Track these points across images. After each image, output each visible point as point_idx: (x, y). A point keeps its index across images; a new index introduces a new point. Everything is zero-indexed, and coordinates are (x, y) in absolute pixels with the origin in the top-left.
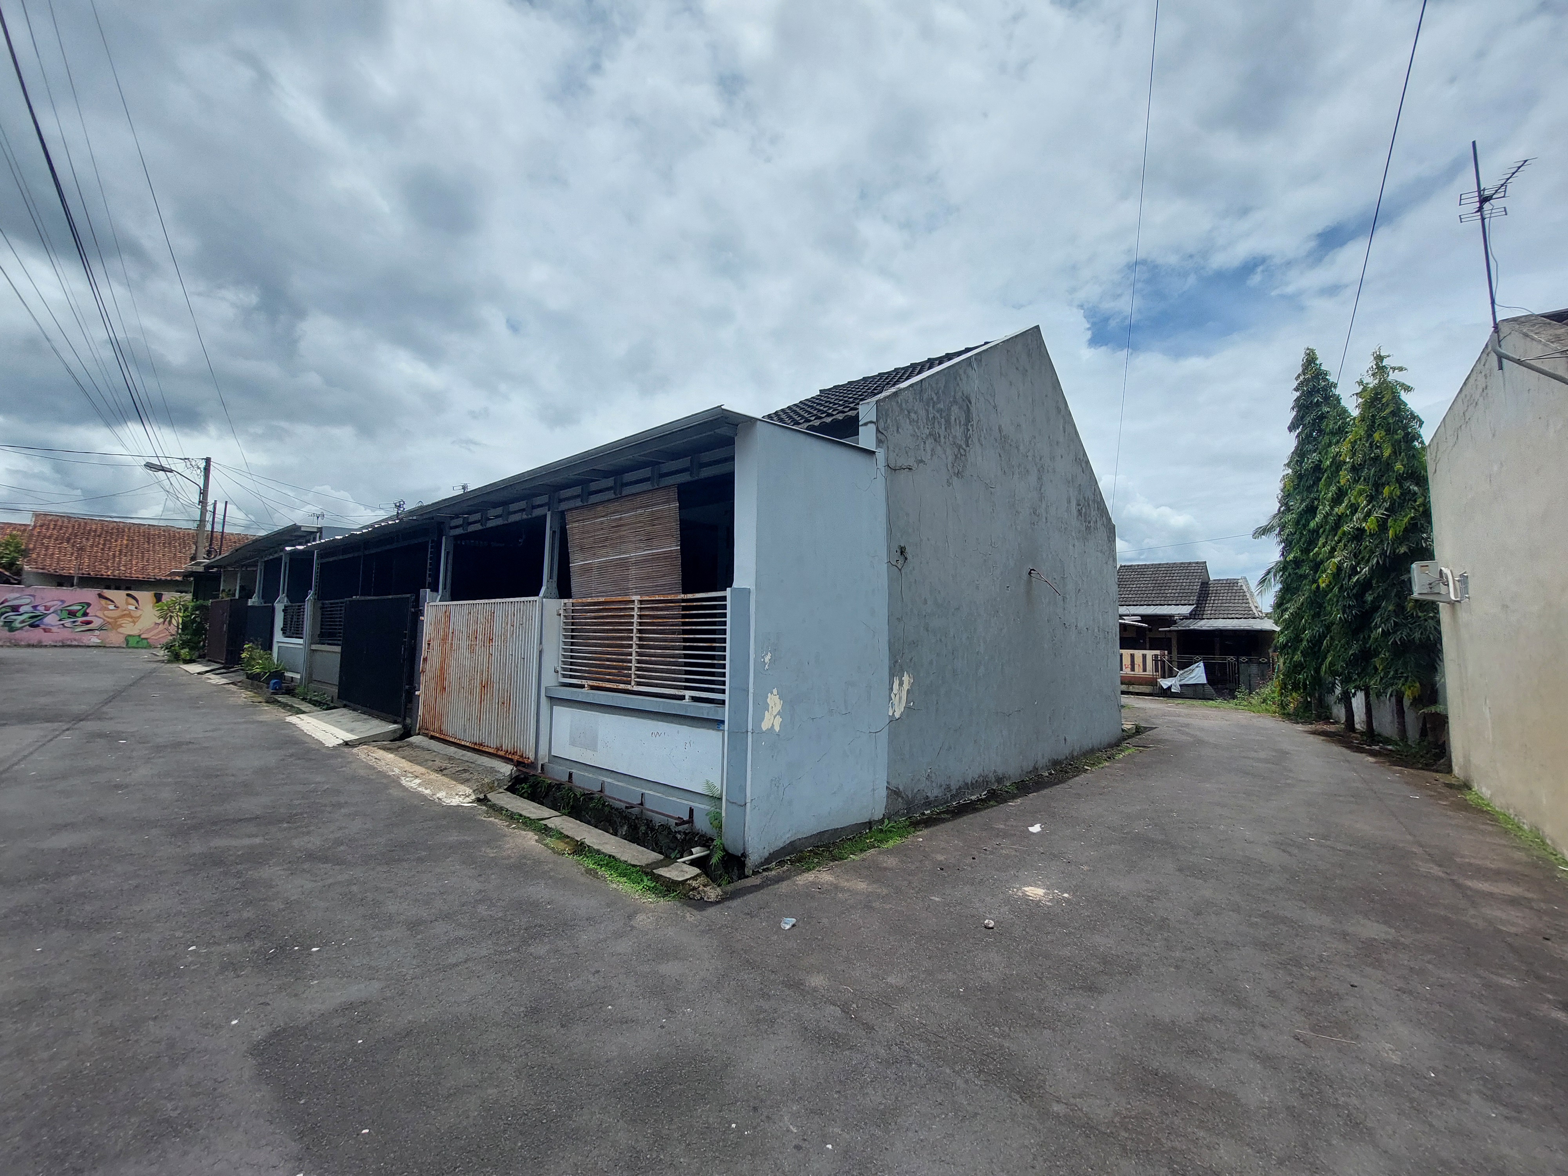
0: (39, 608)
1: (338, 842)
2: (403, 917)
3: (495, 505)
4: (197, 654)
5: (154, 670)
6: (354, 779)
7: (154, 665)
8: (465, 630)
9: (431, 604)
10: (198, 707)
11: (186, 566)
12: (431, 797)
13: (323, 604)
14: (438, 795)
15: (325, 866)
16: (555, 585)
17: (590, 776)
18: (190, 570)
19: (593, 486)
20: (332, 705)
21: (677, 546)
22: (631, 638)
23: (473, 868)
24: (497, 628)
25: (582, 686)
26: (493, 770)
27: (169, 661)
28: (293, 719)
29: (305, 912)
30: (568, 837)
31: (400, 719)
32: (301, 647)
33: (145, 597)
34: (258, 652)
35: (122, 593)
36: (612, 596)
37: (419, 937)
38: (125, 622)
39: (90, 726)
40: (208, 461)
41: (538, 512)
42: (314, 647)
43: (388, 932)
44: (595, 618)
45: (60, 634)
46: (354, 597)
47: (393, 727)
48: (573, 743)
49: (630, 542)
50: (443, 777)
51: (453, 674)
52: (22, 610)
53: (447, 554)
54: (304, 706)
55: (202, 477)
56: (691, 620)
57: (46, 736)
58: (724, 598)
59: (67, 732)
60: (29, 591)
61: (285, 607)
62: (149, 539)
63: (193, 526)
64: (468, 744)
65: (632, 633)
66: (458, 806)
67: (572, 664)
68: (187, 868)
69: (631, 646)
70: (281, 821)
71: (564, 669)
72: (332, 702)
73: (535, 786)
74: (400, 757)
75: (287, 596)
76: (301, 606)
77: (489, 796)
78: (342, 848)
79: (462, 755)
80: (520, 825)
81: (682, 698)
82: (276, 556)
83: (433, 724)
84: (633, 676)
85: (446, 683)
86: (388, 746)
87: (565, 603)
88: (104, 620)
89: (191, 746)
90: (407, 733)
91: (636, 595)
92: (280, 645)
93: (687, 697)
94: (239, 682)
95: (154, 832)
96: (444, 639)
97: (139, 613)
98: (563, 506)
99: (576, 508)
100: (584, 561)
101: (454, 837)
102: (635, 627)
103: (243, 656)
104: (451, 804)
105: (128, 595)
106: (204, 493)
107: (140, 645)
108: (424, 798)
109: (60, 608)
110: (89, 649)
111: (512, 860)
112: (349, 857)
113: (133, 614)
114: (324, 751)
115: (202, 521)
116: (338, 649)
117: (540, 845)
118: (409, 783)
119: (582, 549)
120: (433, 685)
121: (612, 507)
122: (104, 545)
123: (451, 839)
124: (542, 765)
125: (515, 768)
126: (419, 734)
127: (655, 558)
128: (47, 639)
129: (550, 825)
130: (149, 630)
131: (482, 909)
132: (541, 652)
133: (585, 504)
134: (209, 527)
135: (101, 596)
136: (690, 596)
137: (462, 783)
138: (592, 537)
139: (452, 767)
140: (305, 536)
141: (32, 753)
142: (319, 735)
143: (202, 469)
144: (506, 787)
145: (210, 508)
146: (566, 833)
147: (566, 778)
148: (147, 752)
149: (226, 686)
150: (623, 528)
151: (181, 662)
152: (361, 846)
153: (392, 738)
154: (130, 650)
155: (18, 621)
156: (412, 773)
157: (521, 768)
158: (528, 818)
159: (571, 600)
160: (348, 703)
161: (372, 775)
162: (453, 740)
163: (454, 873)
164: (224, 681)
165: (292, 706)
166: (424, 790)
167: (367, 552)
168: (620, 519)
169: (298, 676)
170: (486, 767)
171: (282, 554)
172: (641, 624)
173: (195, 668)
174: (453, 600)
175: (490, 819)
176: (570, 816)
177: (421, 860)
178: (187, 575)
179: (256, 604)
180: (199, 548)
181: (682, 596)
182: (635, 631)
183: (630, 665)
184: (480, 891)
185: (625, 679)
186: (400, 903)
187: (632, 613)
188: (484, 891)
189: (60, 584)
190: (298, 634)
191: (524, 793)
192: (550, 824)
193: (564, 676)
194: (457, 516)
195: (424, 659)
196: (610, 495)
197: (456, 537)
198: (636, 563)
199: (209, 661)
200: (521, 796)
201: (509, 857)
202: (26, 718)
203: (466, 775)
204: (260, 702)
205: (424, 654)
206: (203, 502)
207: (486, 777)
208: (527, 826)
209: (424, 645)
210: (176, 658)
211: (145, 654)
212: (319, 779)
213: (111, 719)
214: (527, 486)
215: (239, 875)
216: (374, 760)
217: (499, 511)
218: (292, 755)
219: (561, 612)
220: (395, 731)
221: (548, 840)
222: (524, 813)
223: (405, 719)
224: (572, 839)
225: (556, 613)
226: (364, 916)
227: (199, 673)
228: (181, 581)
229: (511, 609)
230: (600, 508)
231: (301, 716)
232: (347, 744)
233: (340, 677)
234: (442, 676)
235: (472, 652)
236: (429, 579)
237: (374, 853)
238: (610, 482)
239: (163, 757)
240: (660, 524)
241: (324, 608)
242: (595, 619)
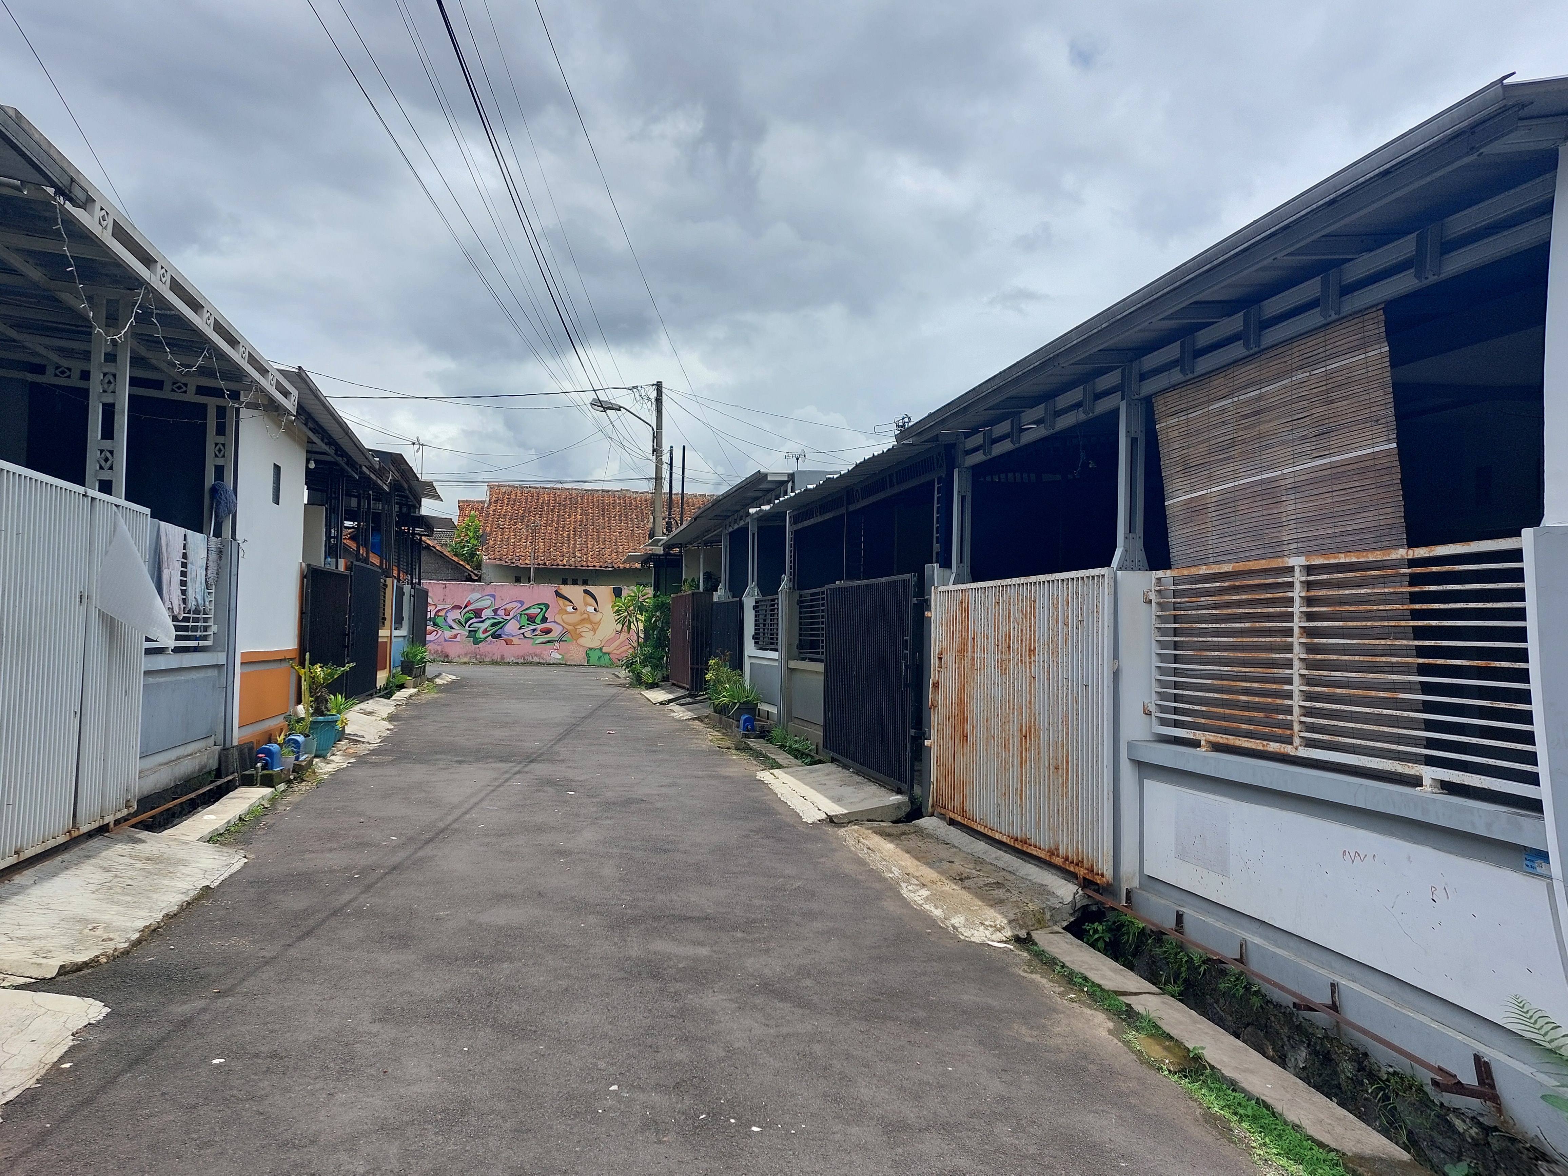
0: (499, 612)
1: (804, 972)
2: (878, 1111)
3: (1034, 401)
4: (660, 675)
5: (614, 697)
6: (837, 877)
7: (614, 690)
8: (990, 632)
9: (941, 589)
10: (655, 751)
11: (643, 548)
12: (943, 922)
13: (801, 596)
14: (953, 921)
15: (781, 1005)
16: (1140, 544)
17: (1218, 925)
18: (651, 552)
19: (1204, 338)
20: (817, 757)
21: (1389, 441)
22: (1289, 648)
23: (995, 1056)
24: (1042, 630)
25: (1195, 744)
26: (1043, 891)
27: (632, 686)
28: (765, 776)
29: (750, 1070)
30: (1170, 1037)
31: (905, 787)
32: (776, 664)
33: (603, 592)
34: (726, 670)
35: (579, 589)
36: (1248, 559)
37: (899, 1150)
38: (584, 629)
39: (541, 769)
40: (659, 386)
41: (1103, 406)
42: (793, 664)
43: (855, 1130)
44: (1216, 606)
45: (522, 647)
46: (837, 582)
47: (895, 798)
48: (1182, 855)
49: (1283, 443)
50: (964, 892)
51: (976, 710)
52: (485, 614)
53: (963, 499)
54: (782, 757)
55: (654, 412)
56: (1425, 607)
57: (496, 779)
58: (1517, 555)
59: (518, 776)
60: (489, 590)
61: (756, 602)
62: (603, 510)
63: (647, 487)
64: (1004, 839)
65: (1292, 636)
66: (983, 944)
67: (1176, 698)
68: (620, 975)
69: (1289, 664)
70: (735, 929)
71: (1162, 709)
72: (817, 753)
73: (1117, 929)
74: (902, 850)
75: (758, 585)
76: (773, 600)
77: (1035, 935)
78: (808, 982)
79: (996, 858)
80: (1084, 997)
81: (1416, 782)
82: (742, 523)
83: (952, 799)
84: (1296, 727)
85: (968, 727)
86: (888, 830)
87: (1159, 579)
88: (564, 627)
89: (643, 806)
90: (915, 812)
91: (1298, 554)
92: (754, 661)
93: (1427, 781)
94: (707, 717)
95: (592, 919)
96: (962, 651)
97: (599, 616)
98: (1149, 387)
99: (1173, 387)
100: (1191, 492)
101: (970, 996)
102: (1297, 624)
103: (708, 677)
104: (973, 939)
105: (586, 592)
106: (657, 437)
107: (602, 662)
108: (931, 921)
109: (519, 611)
110: (549, 668)
111: (1062, 1056)
112: (816, 999)
113: (592, 618)
114: (801, 828)
115: (658, 479)
116: (820, 667)
117: (1116, 1041)
118: (912, 895)
119: (1187, 468)
120: (949, 731)
121: (1245, 373)
122: (558, 522)
123: (965, 997)
124: (1128, 892)
125: (1080, 892)
126: (932, 815)
127: (1337, 473)
128: (510, 654)
129: (1138, 1008)
130: (611, 641)
131: (1003, 1130)
132: (1116, 675)
133: (1190, 376)
134: (666, 489)
135: (558, 594)
136: (1422, 552)
137: (991, 906)
138: (1204, 441)
139: (978, 876)
140: (772, 490)
141: (482, 800)
142: (795, 803)
143: (653, 400)
144: (1065, 924)
145: (666, 458)
146: (1166, 1028)
147: (1170, 923)
148: (595, 809)
149: (690, 722)
150: (1265, 417)
151: (643, 687)
152: (835, 983)
153: (895, 819)
154: (591, 670)
155: (481, 630)
156: (917, 878)
157: (1091, 893)
158: (1099, 986)
159: (1169, 573)
160: (836, 756)
161: (861, 874)
162: (982, 830)
163: (964, 1056)
164: (688, 715)
165: (767, 757)
166: (933, 909)
167: (852, 508)
168: (1259, 398)
169: (774, 710)
170: (1034, 884)
171: (748, 520)
172: (1310, 617)
173: (658, 695)
174: (975, 580)
175: (1034, 976)
176: (1179, 1000)
177: (916, 1023)
178: (647, 559)
179: (723, 600)
180: (657, 519)
181: (1402, 553)
182: (1296, 631)
183: (1289, 702)
184: (1003, 1098)
185: (1279, 731)
186: (877, 1087)
187: (1290, 594)
188: (1009, 1099)
189: (518, 580)
190: (772, 645)
191: (1097, 940)
192: (1139, 1004)
193: (1163, 722)
194: (975, 431)
195: (934, 684)
196: (1238, 350)
197: (977, 469)
198: (1295, 488)
199: (673, 684)
200: (1093, 945)
201: (1058, 1050)
202: (481, 755)
203: (1000, 893)
204: (728, 748)
205: (934, 677)
206: (657, 451)
207: (1031, 900)
208: (1095, 1001)
209: (934, 661)
210: (638, 681)
211: (606, 675)
212: (790, 870)
213: (563, 761)
214: (1081, 355)
215: (676, 996)
216: (866, 850)
217: (1039, 411)
218: (758, 831)
219: (1153, 596)
220: (898, 806)
221: (1132, 1035)
222: (1091, 975)
223: (912, 787)
224: (1178, 1044)
225: (1141, 599)
226: (825, 1095)
227: (661, 703)
228: (640, 570)
229: (1060, 593)
230: (1218, 381)
231: (776, 771)
232: (831, 820)
233: (825, 714)
234: (961, 718)
235: (1004, 672)
236: (936, 547)
237: (849, 998)
238: (1234, 323)
239: (611, 818)
240: (1346, 398)
241: (802, 602)
242: (1216, 608)
